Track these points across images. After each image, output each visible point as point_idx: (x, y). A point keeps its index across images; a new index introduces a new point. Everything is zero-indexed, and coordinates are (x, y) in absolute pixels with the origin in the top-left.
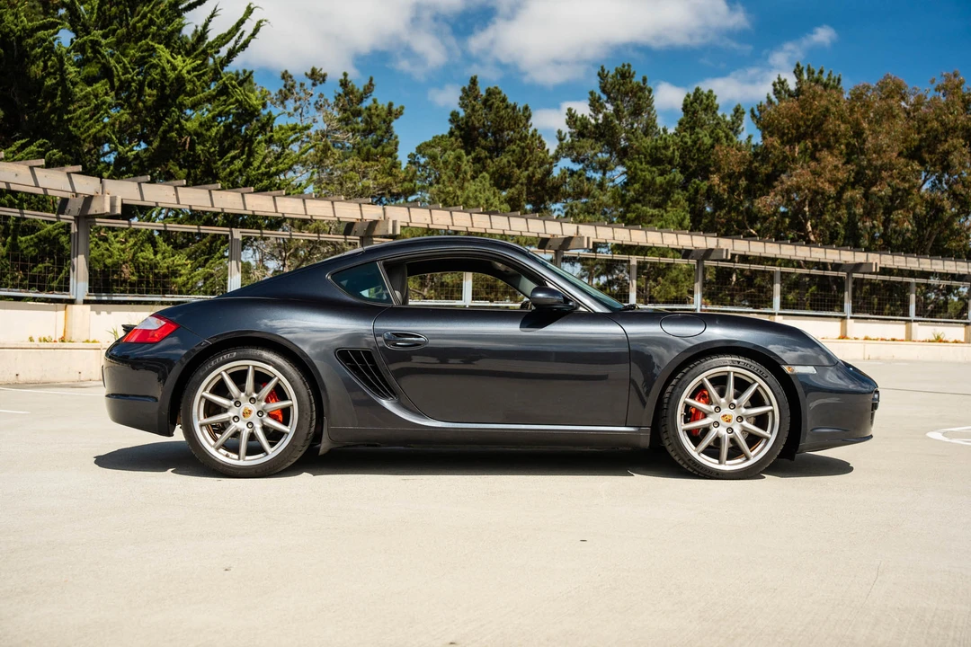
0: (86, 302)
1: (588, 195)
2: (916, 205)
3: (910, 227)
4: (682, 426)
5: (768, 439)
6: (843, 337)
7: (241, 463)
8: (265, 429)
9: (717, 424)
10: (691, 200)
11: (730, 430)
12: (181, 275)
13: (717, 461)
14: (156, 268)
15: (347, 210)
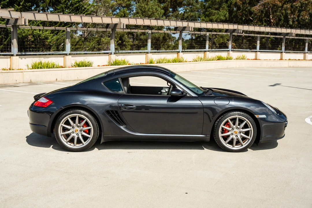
0: (17, 55)
1: (192, 5)
2: (310, 9)
3: (307, 17)
4: (220, 135)
5: (249, 139)
6: (281, 59)
7: (75, 147)
8: (82, 136)
9: (232, 134)
10: (228, 7)
11: (237, 136)
12: (49, 39)
13: (232, 146)
14: (40, 36)
15: (107, 20)
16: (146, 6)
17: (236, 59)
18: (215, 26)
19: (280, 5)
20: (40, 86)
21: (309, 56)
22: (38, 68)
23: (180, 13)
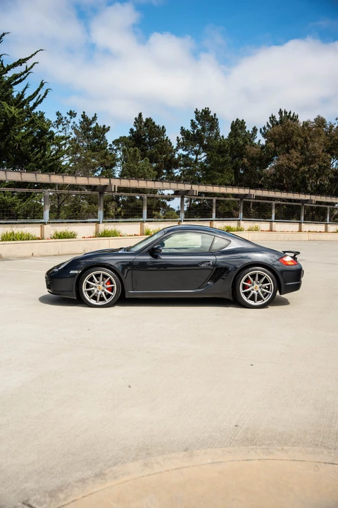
1: (190, 165)
2: (329, 173)
3: (327, 182)
6: (300, 231)
15: (94, 181)
16: (136, 167)
17: (249, 230)
18: (223, 190)
19: (296, 167)
20: (13, 262)
21: (332, 228)
22: (10, 240)
23: (176, 175)
